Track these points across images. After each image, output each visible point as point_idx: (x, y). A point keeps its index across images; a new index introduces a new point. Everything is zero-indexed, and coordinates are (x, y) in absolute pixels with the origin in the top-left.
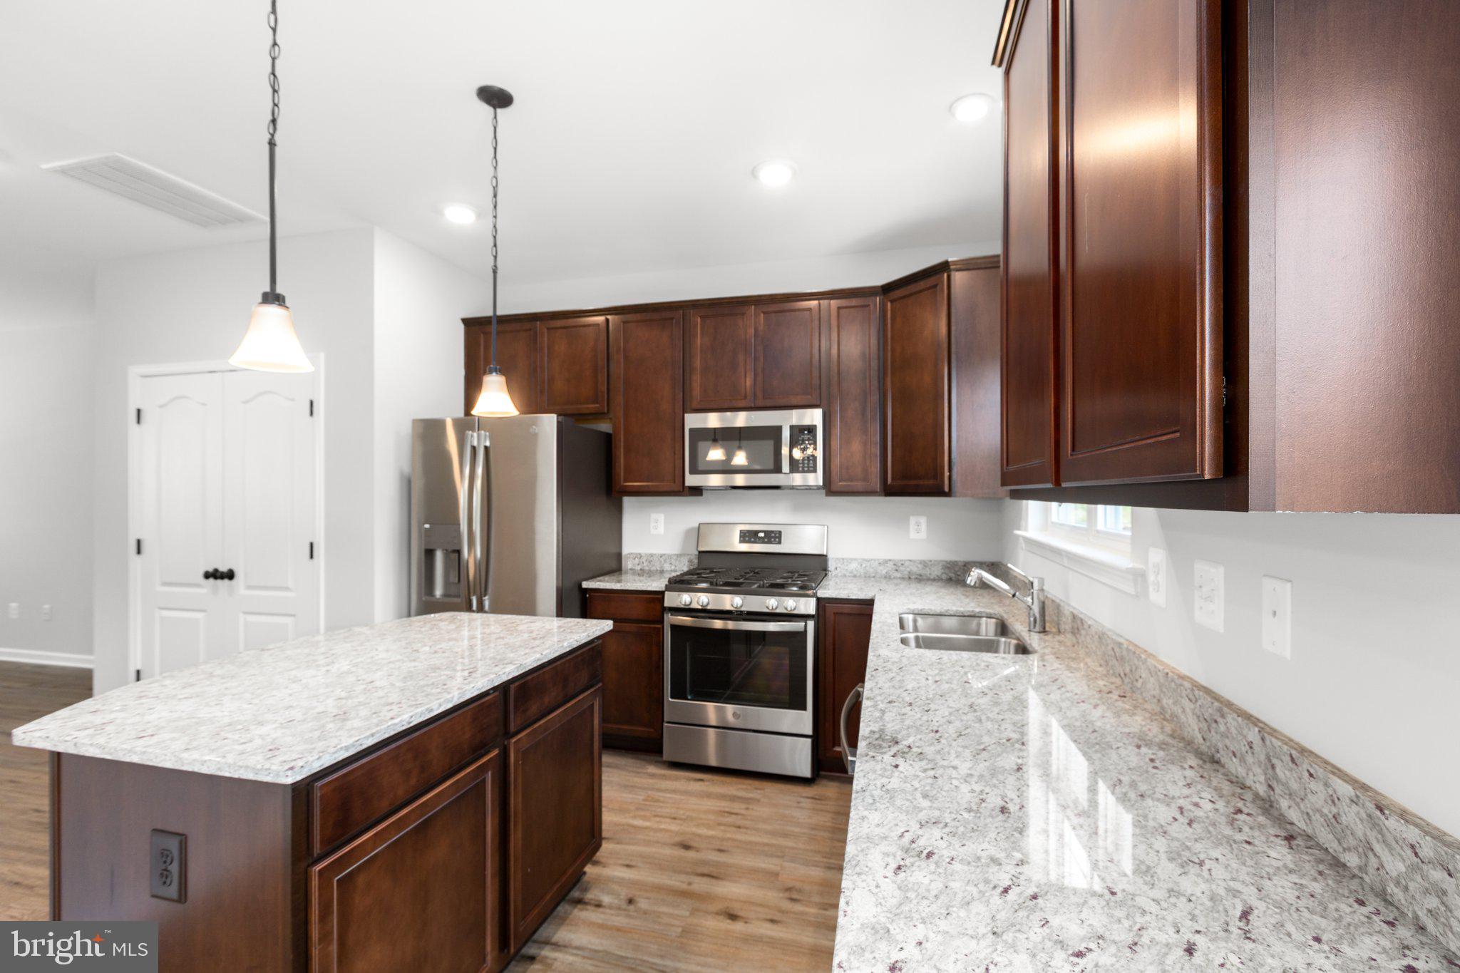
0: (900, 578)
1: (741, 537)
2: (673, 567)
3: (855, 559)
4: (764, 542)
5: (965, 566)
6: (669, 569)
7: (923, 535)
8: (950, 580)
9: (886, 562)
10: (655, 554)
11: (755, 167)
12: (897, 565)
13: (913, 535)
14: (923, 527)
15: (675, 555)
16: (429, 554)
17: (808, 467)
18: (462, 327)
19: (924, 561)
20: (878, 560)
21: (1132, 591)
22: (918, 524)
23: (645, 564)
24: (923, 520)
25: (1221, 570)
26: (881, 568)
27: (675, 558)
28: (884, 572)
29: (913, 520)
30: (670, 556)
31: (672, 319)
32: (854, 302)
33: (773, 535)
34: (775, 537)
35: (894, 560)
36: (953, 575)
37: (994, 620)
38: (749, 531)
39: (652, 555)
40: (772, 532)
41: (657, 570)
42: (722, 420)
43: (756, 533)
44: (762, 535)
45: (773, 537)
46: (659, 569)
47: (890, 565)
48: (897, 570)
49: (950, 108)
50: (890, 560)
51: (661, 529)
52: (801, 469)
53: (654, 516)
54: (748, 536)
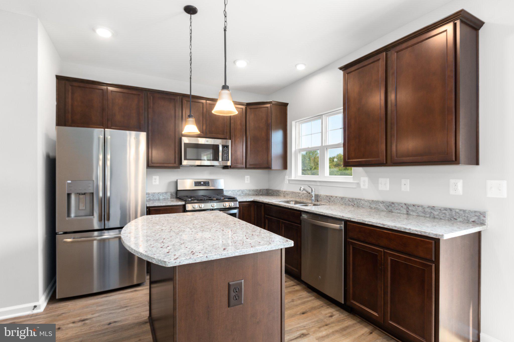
0: (243, 195)
1: (195, 184)
2: (164, 197)
3: (230, 190)
4: (203, 186)
5: (260, 190)
6: (162, 198)
7: (249, 182)
8: (256, 195)
9: (239, 190)
10: (156, 193)
12: (242, 191)
13: (246, 182)
14: (249, 179)
15: (165, 192)
16: (69, 195)
17: (226, 159)
19: (250, 190)
20: (237, 190)
22: (247, 178)
23: (151, 197)
24: (248, 177)
25: (388, 179)
26: (238, 192)
27: (165, 193)
28: (239, 194)
29: (246, 177)
30: (163, 193)
33: (206, 183)
35: (241, 190)
36: (257, 193)
38: (197, 182)
39: (154, 193)
41: (157, 199)
43: (200, 182)
44: (202, 183)
45: (206, 184)
46: (157, 198)
47: (240, 192)
48: (242, 193)
50: (240, 190)
51: (158, 183)
52: (224, 160)
53: (154, 177)
54: (197, 184)
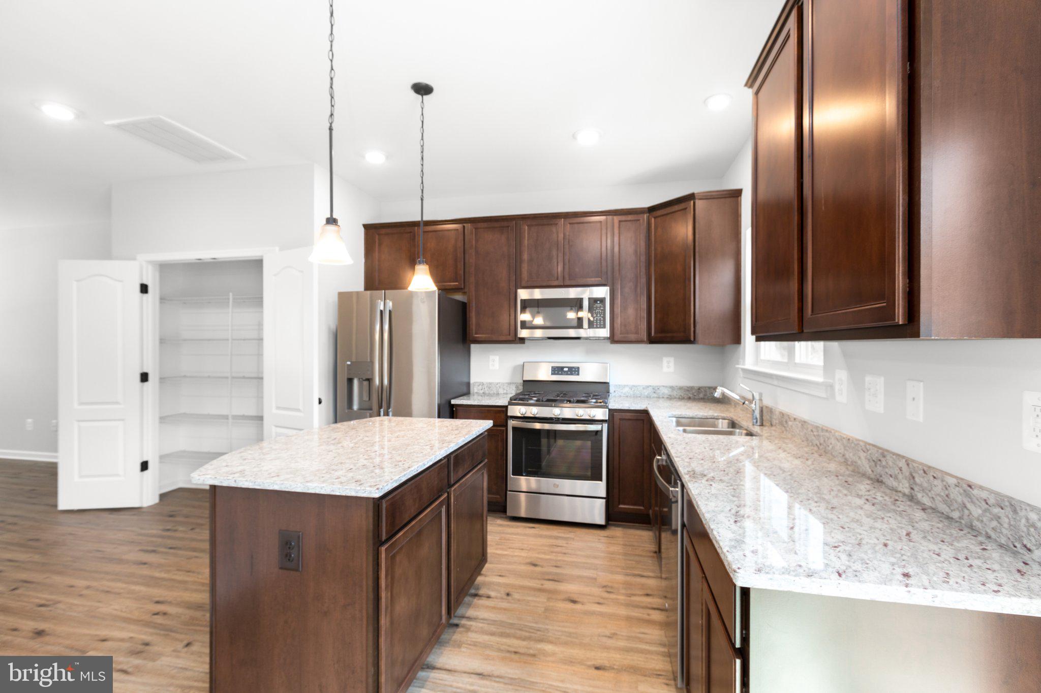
0: (657, 397)
1: (552, 371)
2: (505, 391)
3: (627, 386)
4: (567, 374)
5: (699, 389)
6: (502, 392)
7: (672, 369)
8: (690, 398)
9: (648, 387)
10: (493, 383)
11: (575, 133)
12: (655, 389)
13: (665, 369)
14: (672, 364)
15: (506, 383)
16: (350, 381)
17: (600, 325)
18: (363, 230)
19: (672, 387)
20: (642, 386)
21: (824, 395)
22: (668, 362)
23: (486, 390)
24: (672, 360)
25: (882, 379)
26: (645, 391)
27: (507, 385)
28: (646, 394)
29: (665, 360)
30: (503, 384)
31: (508, 227)
32: (630, 217)
33: (574, 369)
34: (575, 371)
35: (653, 386)
36: (691, 396)
37: (727, 421)
38: (557, 367)
39: (490, 384)
40: (573, 367)
41: (494, 393)
42: (542, 294)
43: (562, 368)
44: (566, 369)
45: (574, 371)
46: (495, 392)
47: (650, 389)
48: (655, 392)
49: (705, 101)
50: (650, 386)
51: (497, 366)
52: (595, 326)
53: (492, 357)
54: (557, 370)
